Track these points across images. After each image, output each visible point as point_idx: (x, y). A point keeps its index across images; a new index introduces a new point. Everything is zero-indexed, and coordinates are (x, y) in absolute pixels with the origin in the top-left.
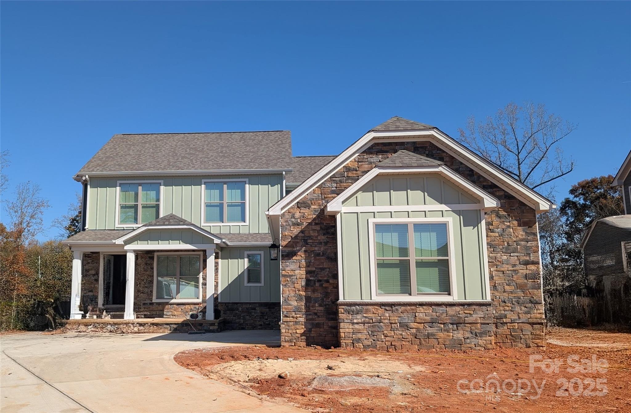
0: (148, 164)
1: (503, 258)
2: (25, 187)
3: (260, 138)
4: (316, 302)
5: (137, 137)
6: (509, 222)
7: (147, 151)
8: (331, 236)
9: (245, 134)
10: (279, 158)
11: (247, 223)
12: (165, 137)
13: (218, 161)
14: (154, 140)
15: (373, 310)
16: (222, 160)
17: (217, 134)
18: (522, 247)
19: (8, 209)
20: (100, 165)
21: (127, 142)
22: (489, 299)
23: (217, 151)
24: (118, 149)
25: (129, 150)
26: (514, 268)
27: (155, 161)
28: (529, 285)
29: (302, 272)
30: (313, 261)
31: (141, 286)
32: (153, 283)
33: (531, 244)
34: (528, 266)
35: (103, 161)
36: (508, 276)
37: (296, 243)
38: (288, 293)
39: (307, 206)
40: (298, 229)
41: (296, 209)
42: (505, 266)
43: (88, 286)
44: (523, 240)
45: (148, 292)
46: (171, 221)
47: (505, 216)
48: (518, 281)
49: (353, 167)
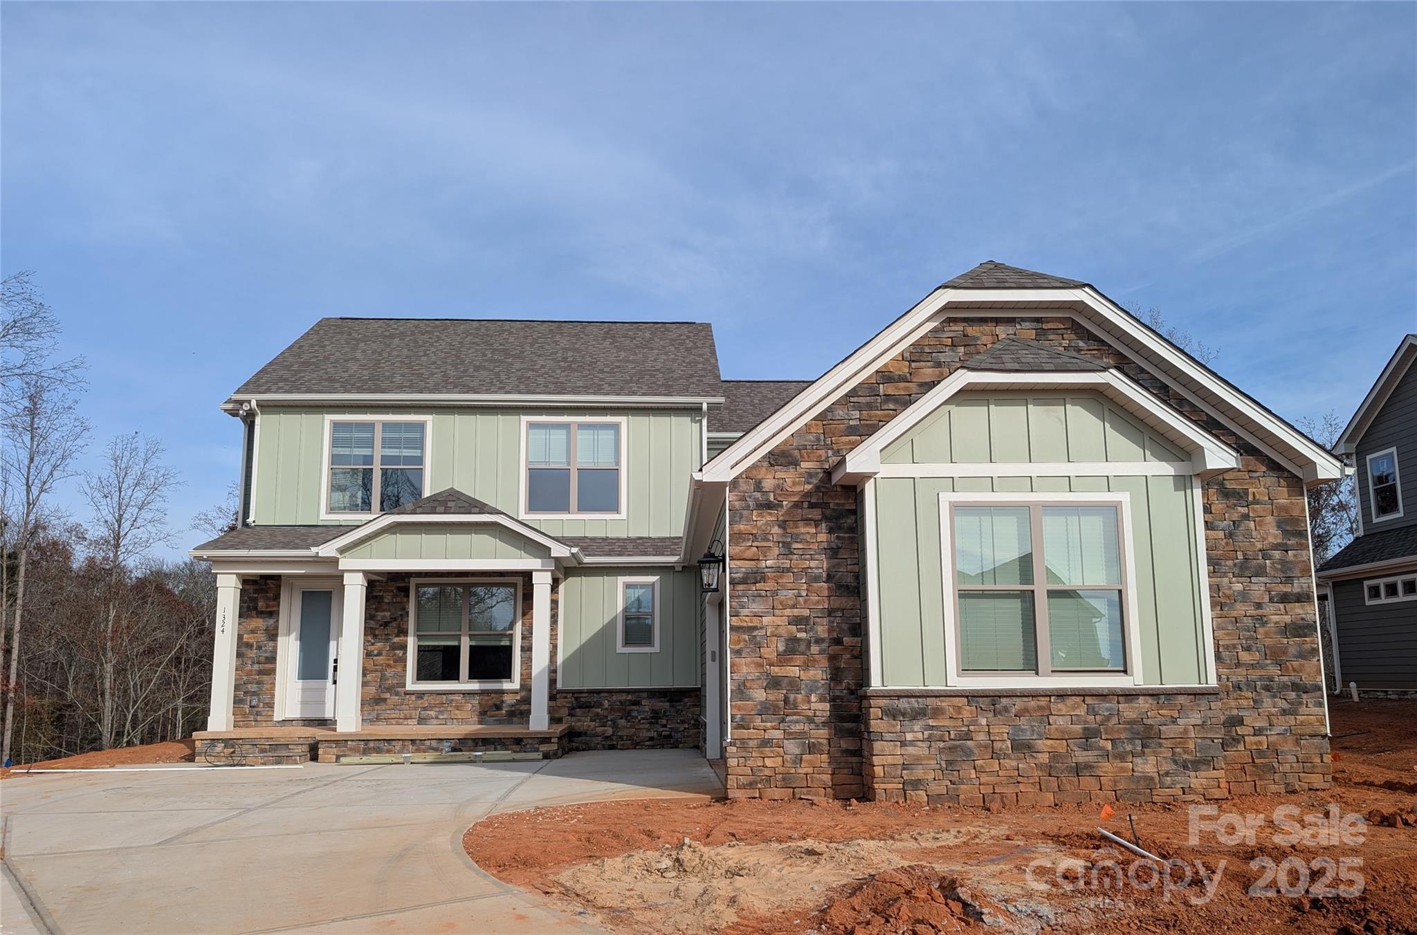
0: (398, 379)
1: (1234, 588)
2: (129, 445)
3: (647, 335)
4: (811, 691)
5: (375, 325)
6: (1247, 506)
7: (395, 353)
8: (847, 535)
9: (613, 326)
10: (692, 376)
11: (623, 515)
12: (437, 327)
13: (557, 378)
14: (412, 331)
15: (951, 709)
16: (567, 376)
17: (553, 324)
18: (1276, 563)
19: (88, 490)
20: (287, 380)
21: (350, 334)
22: (1213, 682)
23: (554, 357)
24: (328, 348)
25: (354, 349)
26: (1259, 612)
27: (413, 374)
28: (1293, 650)
29: (778, 621)
30: (804, 594)
31: (379, 654)
32: (406, 646)
33: (1295, 556)
34: (1289, 606)
35: (294, 370)
36: (1246, 630)
37: (764, 551)
38: (745, 669)
39: (791, 464)
40: (769, 518)
41: (764, 469)
42: (1238, 605)
43: (252, 653)
44: (1276, 547)
45: (395, 667)
46: (450, 504)
47: (1238, 493)
48: (1268, 641)
49: (897, 373)
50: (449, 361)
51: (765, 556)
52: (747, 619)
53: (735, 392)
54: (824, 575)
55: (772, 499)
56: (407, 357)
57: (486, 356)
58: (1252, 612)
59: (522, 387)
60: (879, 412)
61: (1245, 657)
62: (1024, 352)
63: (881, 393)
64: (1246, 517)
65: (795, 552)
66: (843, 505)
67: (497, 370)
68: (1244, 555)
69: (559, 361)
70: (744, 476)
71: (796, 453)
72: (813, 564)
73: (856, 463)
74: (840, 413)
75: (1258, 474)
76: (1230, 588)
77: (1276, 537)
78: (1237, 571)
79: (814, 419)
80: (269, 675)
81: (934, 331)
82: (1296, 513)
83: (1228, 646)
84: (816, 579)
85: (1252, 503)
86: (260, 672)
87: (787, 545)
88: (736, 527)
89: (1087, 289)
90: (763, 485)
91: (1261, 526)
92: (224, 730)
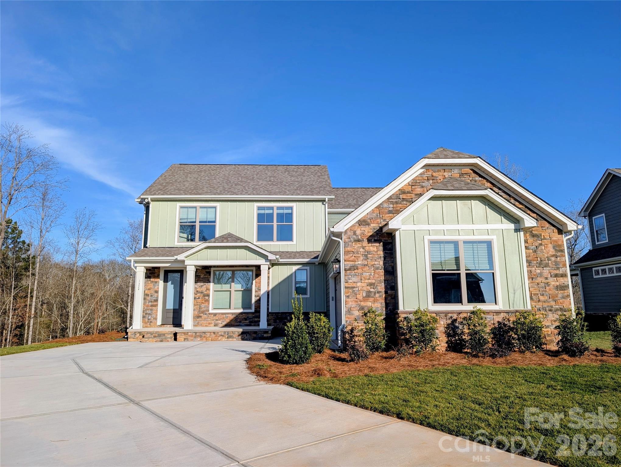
0: (205, 189)
1: (537, 272)
2: (82, 213)
3: (302, 170)
5: (193, 167)
6: (541, 240)
7: (203, 178)
8: (389, 252)
9: (288, 167)
10: (321, 187)
11: (294, 242)
12: (218, 167)
13: (268, 188)
14: (208, 169)
16: (272, 188)
17: (264, 166)
18: (553, 262)
19: (65, 231)
20: (161, 190)
21: (184, 171)
22: (529, 308)
23: (266, 180)
24: (176, 176)
25: (186, 177)
26: (547, 281)
27: (211, 187)
28: (560, 296)
29: (363, 285)
30: (373, 274)
31: (199, 298)
32: (209, 295)
33: (560, 259)
34: (558, 278)
35: (164, 186)
36: (542, 288)
37: (357, 258)
38: (351, 303)
39: (367, 225)
40: (359, 245)
41: (357, 227)
42: (538, 278)
43: (149, 298)
44: (553, 256)
45: (205, 303)
46: (229, 239)
47: (538, 235)
48: (550, 292)
49: (407, 190)
50: (224, 181)
51: (358, 260)
52: (351, 284)
53: (336, 192)
54: (380, 267)
55: (360, 238)
56: (208, 180)
57: (239, 179)
58: (544, 281)
59: (254, 192)
60: (400, 205)
61: (542, 298)
62: (455, 182)
63: (401, 198)
64: (541, 244)
65: (369, 258)
66: (387, 240)
67: (244, 185)
68: (541, 259)
69: (268, 181)
70: (349, 229)
71: (369, 220)
72: (376, 263)
73: (392, 225)
74: (385, 205)
75: (545, 228)
76: (535, 272)
77: (552, 252)
78: (538, 265)
79: (376, 208)
80: (156, 306)
81: (421, 174)
82: (560, 243)
83: (535, 294)
84: (377, 268)
85: (543, 239)
86: (152, 306)
87: (366, 256)
88: (346, 249)
89: (478, 158)
90: (357, 232)
91: (546, 248)
92: (139, 328)
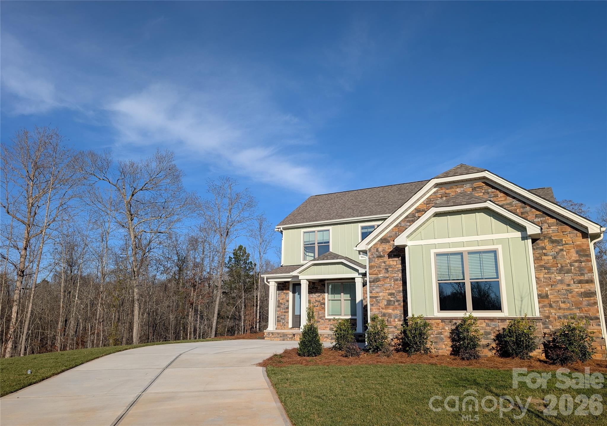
0: (323, 216)
4: (396, 318)
18: (576, 268)
28: (585, 303)
29: (384, 294)
30: (393, 285)
32: (325, 304)
34: (583, 285)
37: (380, 271)
39: (387, 242)
40: (381, 261)
42: (559, 285)
45: (322, 310)
46: (328, 257)
47: (558, 241)
48: (573, 299)
50: (341, 207)
51: (380, 273)
52: (374, 294)
54: (399, 279)
55: (382, 254)
56: (329, 207)
57: (353, 203)
58: (566, 288)
59: (359, 215)
61: (563, 305)
63: (417, 216)
64: (562, 250)
65: (389, 271)
67: (354, 208)
68: (561, 265)
69: (376, 202)
70: (373, 247)
71: (390, 238)
72: (395, 275)
73: (398, 242)
74: (403, 224)
76: (555, 278)
77: (576, 257)
78: (558, 271)
79: (395, 227)
81: (435, 193)
82: (585, 247)
83: (555, 301)
84: (397, 280)
85: (564, 244)
87: (387, 269)
88: (370, 264)
89: (486, 172)
90: (379, 250)
91: (568, 253)
